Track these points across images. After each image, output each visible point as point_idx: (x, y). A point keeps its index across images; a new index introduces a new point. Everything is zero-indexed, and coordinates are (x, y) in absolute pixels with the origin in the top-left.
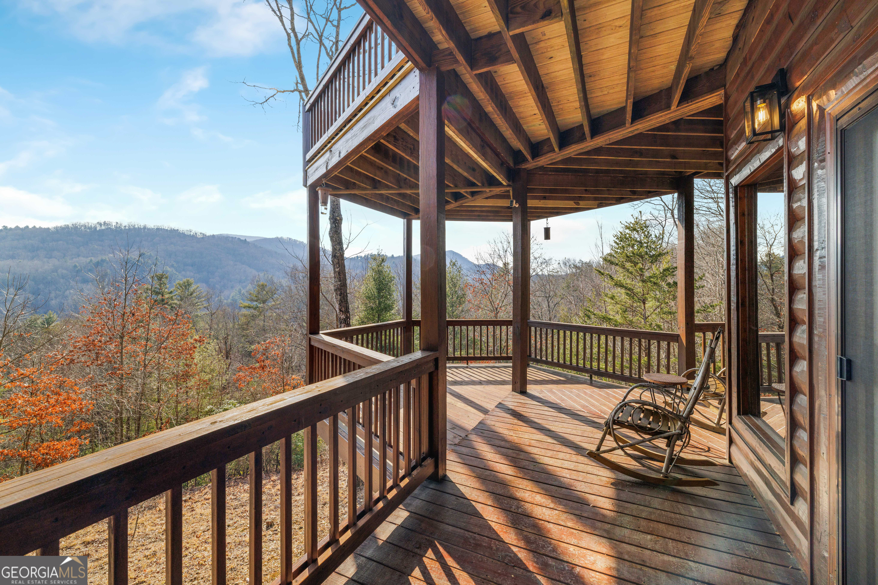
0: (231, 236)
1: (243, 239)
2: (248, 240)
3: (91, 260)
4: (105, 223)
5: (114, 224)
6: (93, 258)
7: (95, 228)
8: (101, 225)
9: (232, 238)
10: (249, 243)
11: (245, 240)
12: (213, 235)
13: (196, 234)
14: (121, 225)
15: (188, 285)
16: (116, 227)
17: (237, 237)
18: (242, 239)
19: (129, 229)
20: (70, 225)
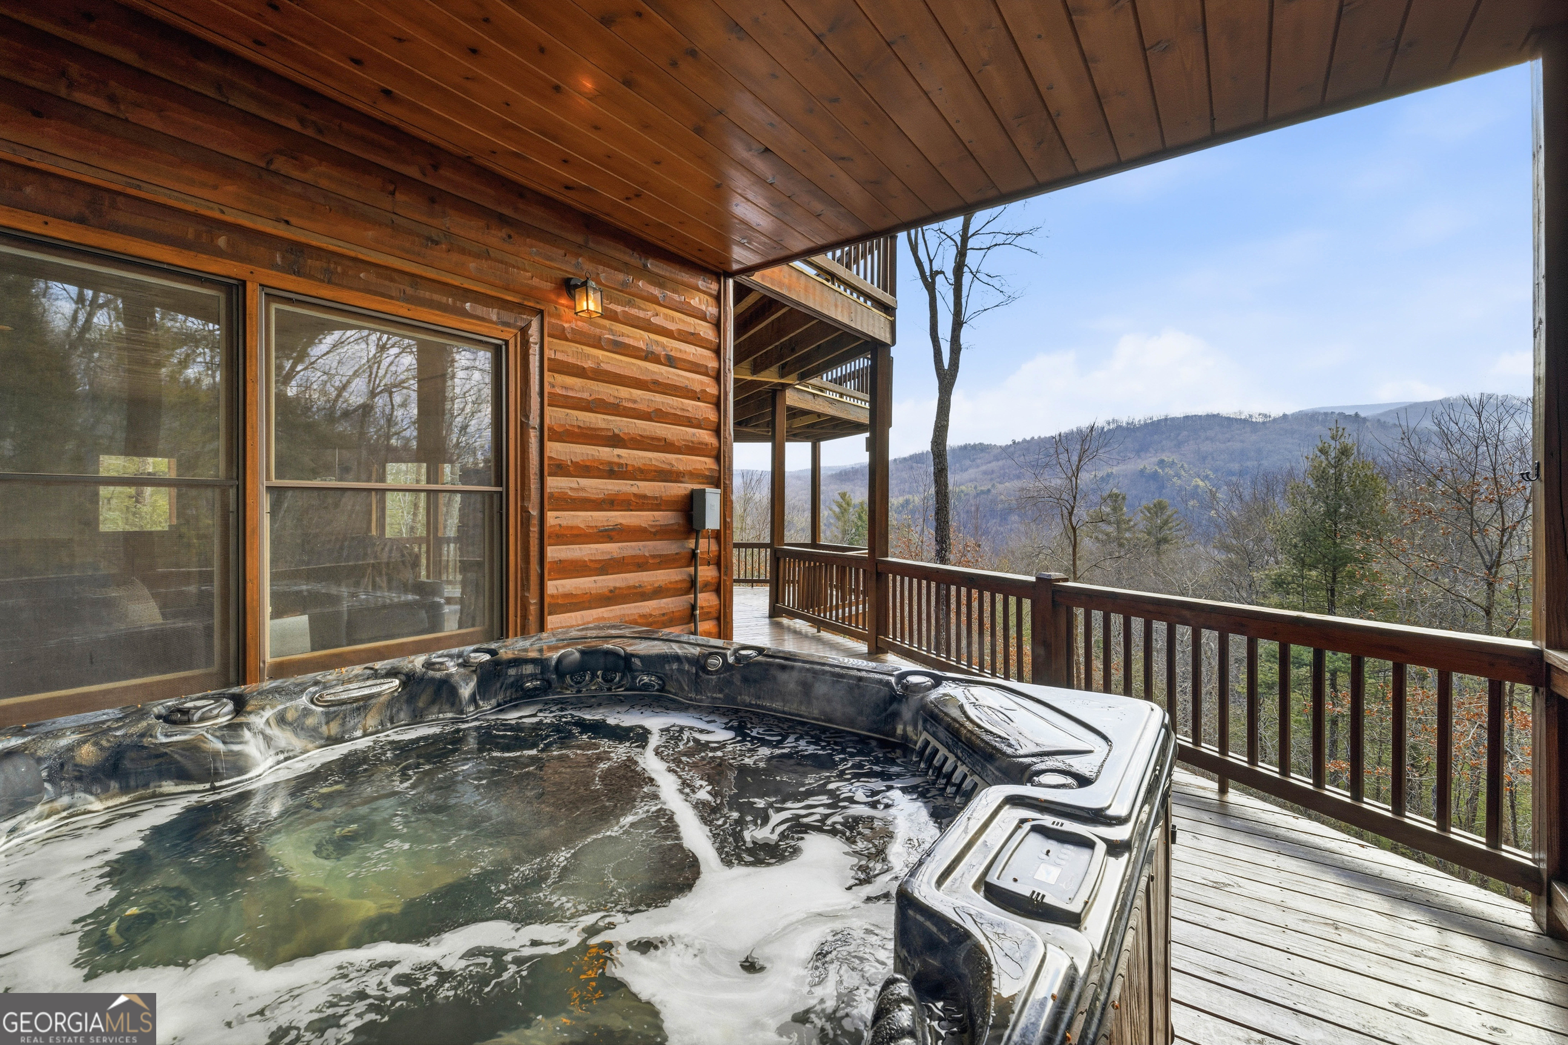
0: (1322, 411)
1: (1352, 413)
2: (1363, 414)
8: (1109, 423)
9: (1326, 414)
10: (1365, 420)
11: (1356, 414)
12: (1285, 416)
13: (1251, 416)
17: (1337, 412)
19: (1146, 425)
20: (1075, 430)
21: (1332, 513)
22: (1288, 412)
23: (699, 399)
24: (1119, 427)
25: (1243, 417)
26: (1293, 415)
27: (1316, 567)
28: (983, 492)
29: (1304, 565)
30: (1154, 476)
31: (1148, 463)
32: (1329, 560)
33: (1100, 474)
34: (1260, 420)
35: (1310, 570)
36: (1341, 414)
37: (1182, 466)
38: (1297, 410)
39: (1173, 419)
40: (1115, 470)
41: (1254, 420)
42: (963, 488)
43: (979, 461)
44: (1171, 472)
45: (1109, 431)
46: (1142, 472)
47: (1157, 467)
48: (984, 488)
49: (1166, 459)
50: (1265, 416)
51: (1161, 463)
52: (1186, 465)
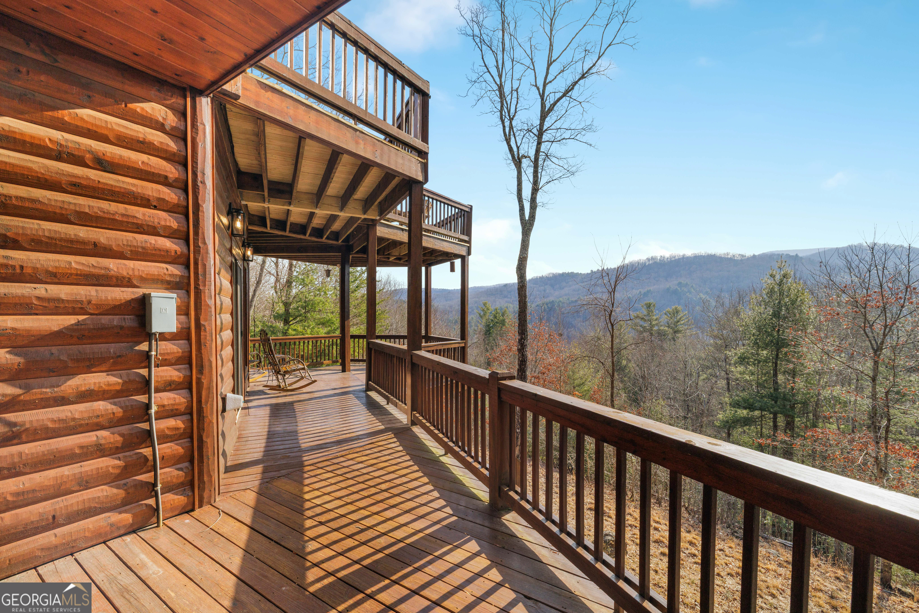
0: (776, 253)
1: (794, 254)
2: (800, 255)
3: (640, 292)
4: (652, 258)
5: (659, 258)
6: (642, 290)
7: (645, 263)
9: (778, 255)
10: (801, 258)
11: (797, 255)
12: (754, 256)
13: (734, 256)
14: (664, 257)
15: (677, 312)
16: (660, 260)
17: (785, 253)
18: (792, 254)
21: (776, 315)
22: (756, 254)
23: (155, 207)
24: (655, 263)
25: (729, 257)
26: (759, 255)
27: (766, 349)
28: (572, 302)
29: (759, 347)
30: (675, 292)
31: (672, 284)
32: (774, 344)
33: (643, 291)
34: (739, 258)
35: (762, 350)
36: (788, 255)
37: (692, 286)
38: (762, 253)
39: (688, 258)
40: (651, 288)
41: (736, 258)
42: (561, 299)
43: (571, 283)
44: (686, 290)
45: (649, 265)
46: (668, 289)
47: (677, 287)
48: (574, 299)
49: (683, 282)
50: (742, 256)
51: (680, 284)
52: (694, 286)
